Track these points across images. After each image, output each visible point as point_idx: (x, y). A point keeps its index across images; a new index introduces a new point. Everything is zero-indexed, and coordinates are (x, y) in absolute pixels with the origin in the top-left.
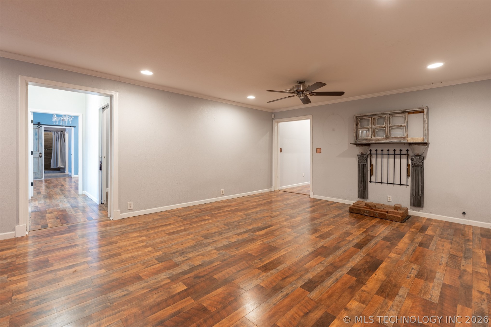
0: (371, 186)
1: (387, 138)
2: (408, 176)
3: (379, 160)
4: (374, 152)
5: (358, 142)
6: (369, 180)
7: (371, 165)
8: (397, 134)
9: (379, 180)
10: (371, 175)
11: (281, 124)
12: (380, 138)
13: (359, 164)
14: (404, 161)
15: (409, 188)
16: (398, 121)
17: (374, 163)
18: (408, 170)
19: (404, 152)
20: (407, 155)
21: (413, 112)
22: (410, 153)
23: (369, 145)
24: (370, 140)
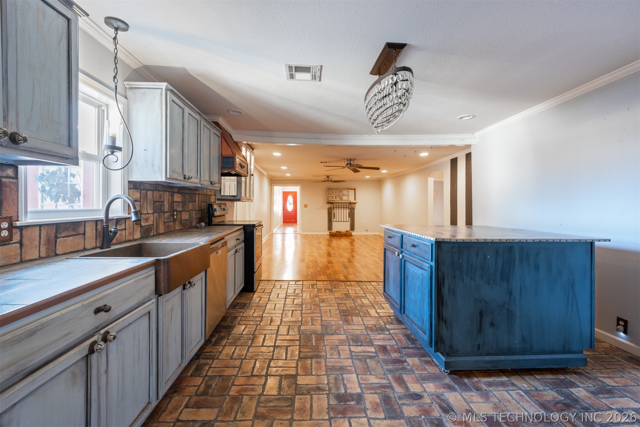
0: (334, 224)
1: (341, 200)
2: (349, 217)
3: (337, 210)
4: (335, 207)
5: (329, 202)
6: (333, 221)
7: (334, 213)
8: (345, 198)
9: (337, 220)
10: (334, 218)
11: (274, 187)
12: (338, 200)
13: (328, 213)
14: (348, 211)
15: (349, 222)
16: (345, 192)
17: (335, 212)
18: (349, 214)
19: (347, 207)
20: (349, 208)
21: (351, 189)
22: (350, 207)
23: (333, 203)
24: (334, 201)
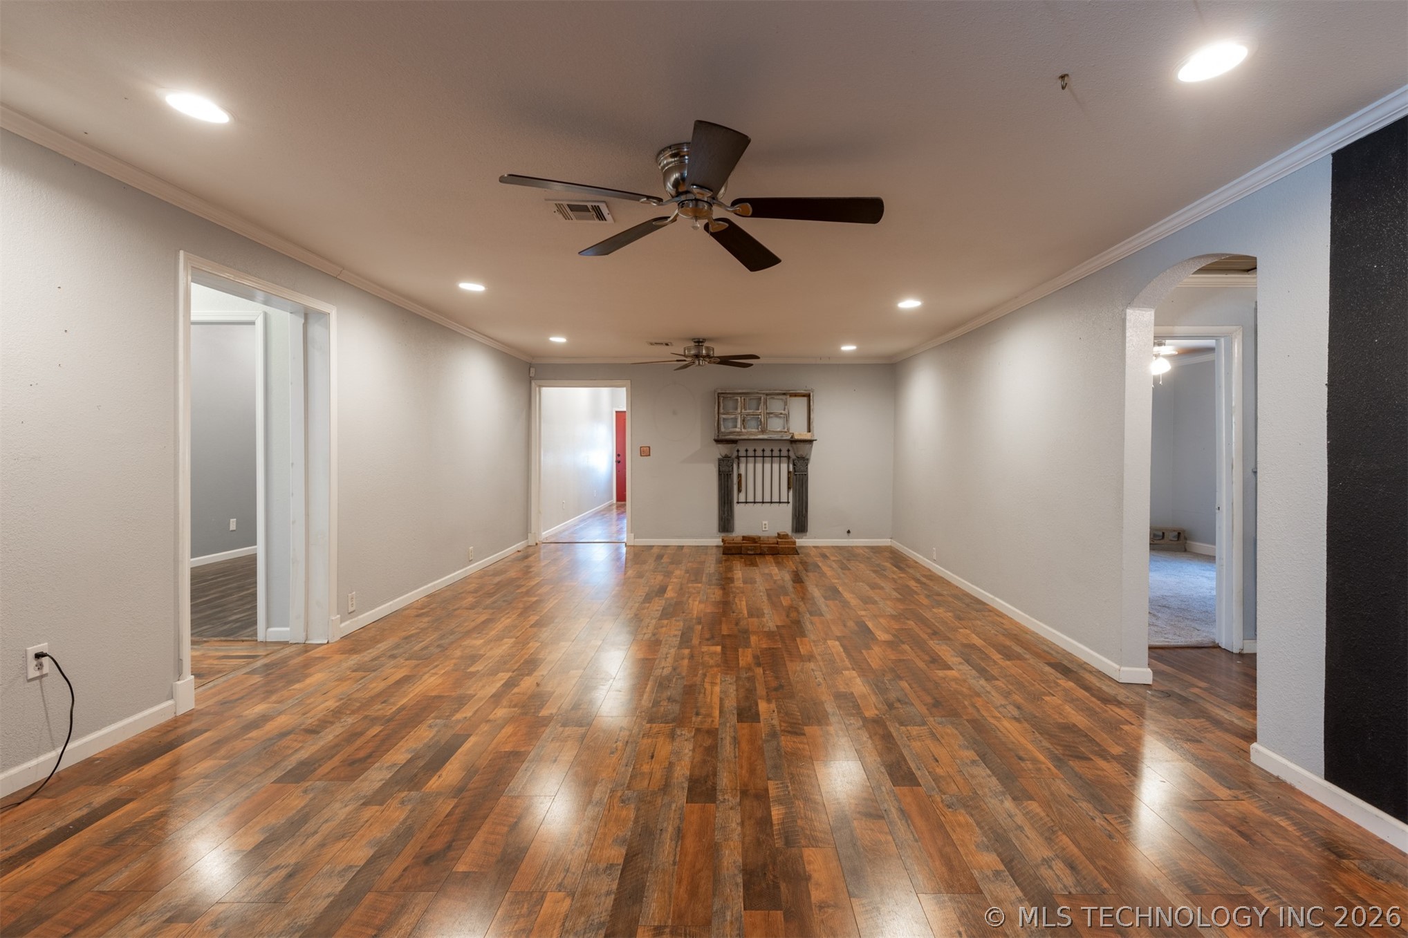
0: (738, 510)
1: (763, 432)
2: (789, 488)
3: (751, 466)
4: (742, 453)
5: (721, 437)
6: (735, 501)
7: (739, 476)
8: (775, 425)
9: (751, 499)
10: (739, 490)
12: (752, 431)
13: (720, 475)
14: (784, 466)
15: (790, 505)
16: (776, 406)
17: (742, 471)
18: (789, 478)
19: (784, 453)
20: (789, 457)
21: (796, 395)
22: (792, 454)
23: (734, 442)
24: (739, 433)
